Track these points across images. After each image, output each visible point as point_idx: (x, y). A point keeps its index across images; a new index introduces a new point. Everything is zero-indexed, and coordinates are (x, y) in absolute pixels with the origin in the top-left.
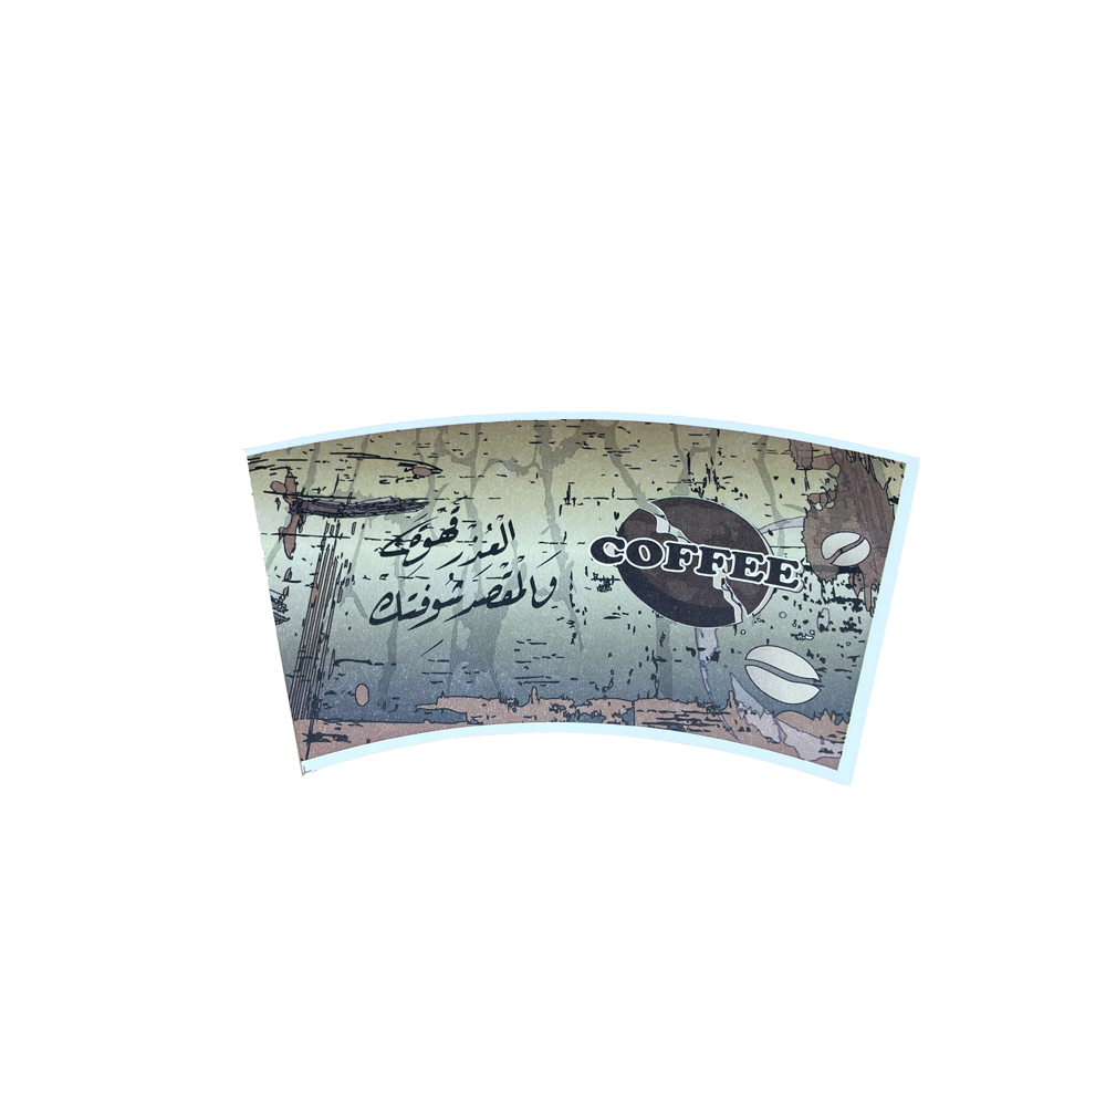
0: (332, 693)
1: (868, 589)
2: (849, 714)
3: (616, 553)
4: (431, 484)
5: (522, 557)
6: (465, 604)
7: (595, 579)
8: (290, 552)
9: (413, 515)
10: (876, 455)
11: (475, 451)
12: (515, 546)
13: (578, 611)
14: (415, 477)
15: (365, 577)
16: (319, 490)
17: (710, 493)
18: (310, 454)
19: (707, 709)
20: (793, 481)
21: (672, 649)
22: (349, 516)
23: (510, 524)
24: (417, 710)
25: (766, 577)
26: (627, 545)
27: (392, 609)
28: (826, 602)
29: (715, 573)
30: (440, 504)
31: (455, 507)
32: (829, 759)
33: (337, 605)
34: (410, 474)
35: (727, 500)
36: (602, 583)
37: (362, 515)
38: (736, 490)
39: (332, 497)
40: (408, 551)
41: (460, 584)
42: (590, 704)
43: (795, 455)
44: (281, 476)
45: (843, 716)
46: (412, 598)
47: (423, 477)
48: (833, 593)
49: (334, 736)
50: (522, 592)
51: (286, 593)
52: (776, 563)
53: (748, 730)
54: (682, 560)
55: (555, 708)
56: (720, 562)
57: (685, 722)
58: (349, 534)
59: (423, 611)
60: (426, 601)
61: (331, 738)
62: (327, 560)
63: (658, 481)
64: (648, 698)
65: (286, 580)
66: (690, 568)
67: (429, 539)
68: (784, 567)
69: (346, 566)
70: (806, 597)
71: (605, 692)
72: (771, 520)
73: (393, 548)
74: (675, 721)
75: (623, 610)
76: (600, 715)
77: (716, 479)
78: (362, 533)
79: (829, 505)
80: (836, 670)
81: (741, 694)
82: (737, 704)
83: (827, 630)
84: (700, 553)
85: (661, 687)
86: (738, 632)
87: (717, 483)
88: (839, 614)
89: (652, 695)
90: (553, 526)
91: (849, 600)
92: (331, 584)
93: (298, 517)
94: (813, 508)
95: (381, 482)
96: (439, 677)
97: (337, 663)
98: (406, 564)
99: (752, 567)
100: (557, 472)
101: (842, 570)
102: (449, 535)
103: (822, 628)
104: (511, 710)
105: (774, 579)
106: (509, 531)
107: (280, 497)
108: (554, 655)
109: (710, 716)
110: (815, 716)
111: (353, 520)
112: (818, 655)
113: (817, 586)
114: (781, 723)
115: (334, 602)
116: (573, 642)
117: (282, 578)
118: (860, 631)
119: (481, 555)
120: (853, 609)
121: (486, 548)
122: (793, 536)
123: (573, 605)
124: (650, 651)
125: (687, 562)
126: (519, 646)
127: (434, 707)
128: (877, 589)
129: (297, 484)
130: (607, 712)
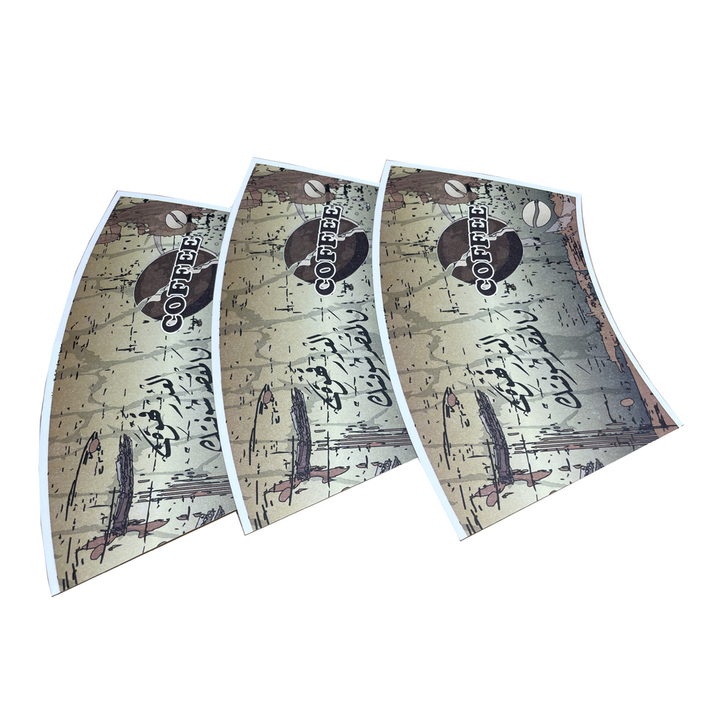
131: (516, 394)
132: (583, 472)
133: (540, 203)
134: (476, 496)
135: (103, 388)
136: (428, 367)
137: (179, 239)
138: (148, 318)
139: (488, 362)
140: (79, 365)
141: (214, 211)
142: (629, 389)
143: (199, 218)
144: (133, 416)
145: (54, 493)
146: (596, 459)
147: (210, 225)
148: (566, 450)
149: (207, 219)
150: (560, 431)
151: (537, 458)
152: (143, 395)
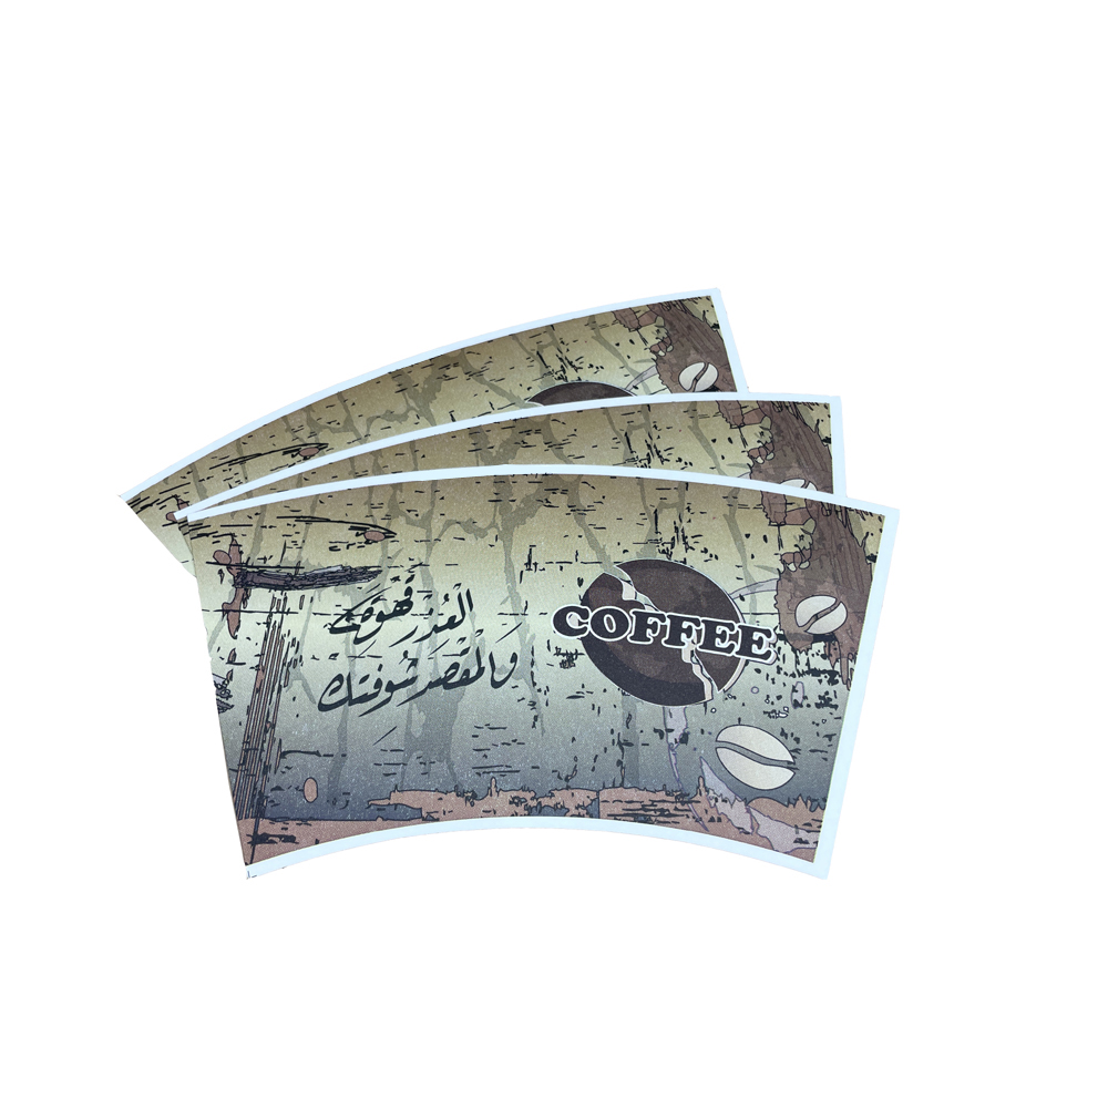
0: (278, 788)
1: (844, 660)
2: (825, 800)
3: (580, 623)
4: (384, 548)
5: (481, 631)
6: (420, 685)
7: (558, 654)
8: (234, 631)
9: (365, 585)
10: (853, 508)
11: (431, 512)
12: (473, 619)
13: (539, 690)
14: (367, 542)
15: (314, 658)
16: (265, 559)
17: (679, 554)
18: (256, 518)
19: (676, 797)
20: (765, 538)
21: (638, 731)
22: (297, 588)
23: (468, 593)
24: (369, 806)
25: (737, 648)
26: (591, 615)
27: (342, 694)
28: (800, 675)
29: (683, 644)
30: (393, 573)
31: (409, 575)
32: (804, 849)
33: (283, 689)
34: (362, 539)
35: (696, 561)
36: (565, 658)
37: (310, 586)
38: (706, 551)
39: (278, 567)
40: (359, 626)
41: (414, 662)
42: (553, 795)
43: (767, 510)
44: (225, 544)
45: (818, 802)
46: (365, 679)
47: (376, 542)
48: (808, 664)
49: (280, 837)
50: (481, 671)
51: (230, 676)
52: (748, 631)
53: (719, 820)
54: (649, 631)
55: (515, 801)
56: (689, 632)
57: (652, 813)
58: (297, 610)
59: (375, 695)
60: (378, 684)
61: (277, 839)
62: (273, 637)
63: (625, 541)
64: (614, 787)
65: (229, 662)
66: (657, 640)
67: (381, 612)
68: (756, 636)
69: (293, 645)
70: (779, 669)
71: (568, 781)
72: (743, 584)
73: (343, 623)
74: (642, 812)
75: (587, 688)
76: (563, 807)
77: (684, 538)
78: (310, 608)
79: (804, 566)
80: (812, 751)
81: (711, 780)
82: (707, 791)
83: (801, 706)
84: (668, 622)
85: (627, 775)
86: (709, 709)
87: (686, 543)
88: (814, 687)
89: (617, 784)
90: (513, 595)
91: (824, 672)
92: (278, 665)
93: (242, 591)
94: (786, 568)
95: (331, 549)
96: (392, 769)
97: (283, 755)
98: (357, 641)
99: (723, 637)
100: (518, 533)
101: (818, 638)
102: (403, 607)
103: (796, 704)
104: (468, 804)
105: (746, 650)
106: (466, 602)
107: (224, 568)
108: (514, 741)
109: (679, 806)
110: (789, 803)
111: (301, 592)
112: (792, 735)
113: (790, 656)
114: (754, 813)
115: (280, 687)
116: (534, 726)
117: (226, 660)
118: (836, 707)
119: (437, 629)
120: (829, 682)
121: (442, 621)
122: (766, 601)
123: (534, 684)
124: (616, 733)
125: (654, 633)
126: (478, 732)
127: (386, 802)
128: (854, 659)
129: (241, 553)
130: (570, 805)
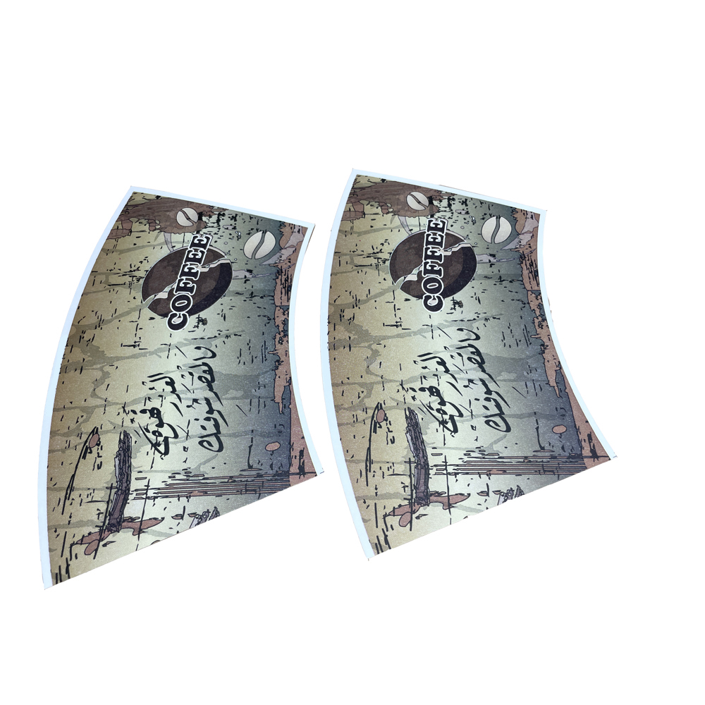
131: (446, 414)
132: (502, 499)
133: (502, 219)
134: (389, 515)
135: (106, 383)
136: (362, 380)
137: (189, 237)
138: (154, 315)
139: (423, 379)
140: (84, 359)
141: (224, 210)
142: (564, 415)
143: (210, 217)
144: (134, 412)
145: (51, 487)
146: (518, 486)
147: (220, 223)
148: (487, 475)
149: (218, 217)
150: (484, 455)
151: (457, 480)
152: (145, 392)
